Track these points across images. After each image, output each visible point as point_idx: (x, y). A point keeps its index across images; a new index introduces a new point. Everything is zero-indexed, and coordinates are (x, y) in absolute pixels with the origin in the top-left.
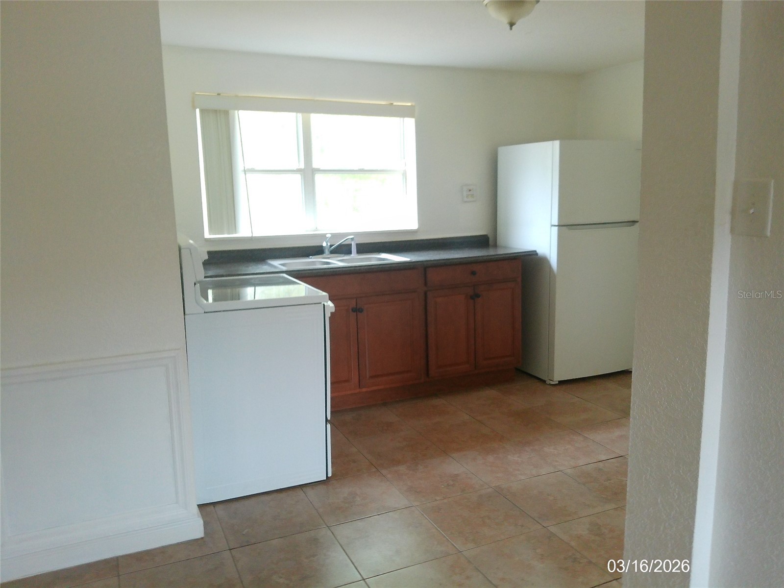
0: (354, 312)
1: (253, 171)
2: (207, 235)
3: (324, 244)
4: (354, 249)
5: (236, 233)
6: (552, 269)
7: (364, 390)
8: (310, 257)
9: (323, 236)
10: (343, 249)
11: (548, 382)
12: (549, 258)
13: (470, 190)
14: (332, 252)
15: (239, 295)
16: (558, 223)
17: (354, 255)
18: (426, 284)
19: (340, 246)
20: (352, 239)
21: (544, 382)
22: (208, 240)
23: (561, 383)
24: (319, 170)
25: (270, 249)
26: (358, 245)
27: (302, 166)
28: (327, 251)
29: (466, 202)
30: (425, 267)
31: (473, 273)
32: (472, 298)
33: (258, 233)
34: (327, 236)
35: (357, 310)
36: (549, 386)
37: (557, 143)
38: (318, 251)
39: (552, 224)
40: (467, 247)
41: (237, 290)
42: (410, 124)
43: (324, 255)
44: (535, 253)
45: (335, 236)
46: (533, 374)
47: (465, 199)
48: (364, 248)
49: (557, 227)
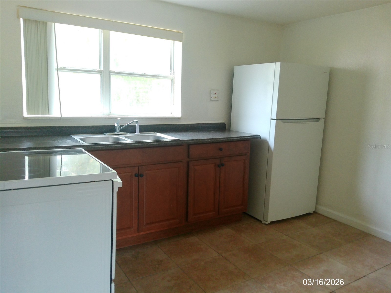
0: (136, 177)
1: (65, 69)
2: (25, 115)
3: (116, 125)
4: (137, 129)
5: (48, 114)
6: (270, 148)
7: (141, 233)
8: (105, 134)
9: (115, 119)
10: (129, 129)
11: (264, 222)
12: (268, 141)
13: (215, 93)
14: (121, 131)
15: (49, 160)
16: (276, 118)
17: (137, 133)
18: (188, 157)
19: (128, 126)
20: (137, 122)
21: (261, 221)
22: (25, 118)
23: (272, 223)
24: (114, 73)
25: (75, 127)
26: (140, 126)
27: (102, 69)
28: (117, 130)
29: (212, 101)
30: (189, 144)
31: (220, 149)
32: (218, 166)
33: (65, 114)
34: (119, 119)
35: (139, 175)
36: (264, 225)
37: (278, 64)
38: (111, 129)
39: (272, 118)
40: (212, 130)
41: (48, 157)
42: (179, 45)
43: (116, 133)
44: (259, 137)
45: (123, 119)
46: (253, 216)
47: (212, 99)
48: (145, 129)
49: (275, 120)
